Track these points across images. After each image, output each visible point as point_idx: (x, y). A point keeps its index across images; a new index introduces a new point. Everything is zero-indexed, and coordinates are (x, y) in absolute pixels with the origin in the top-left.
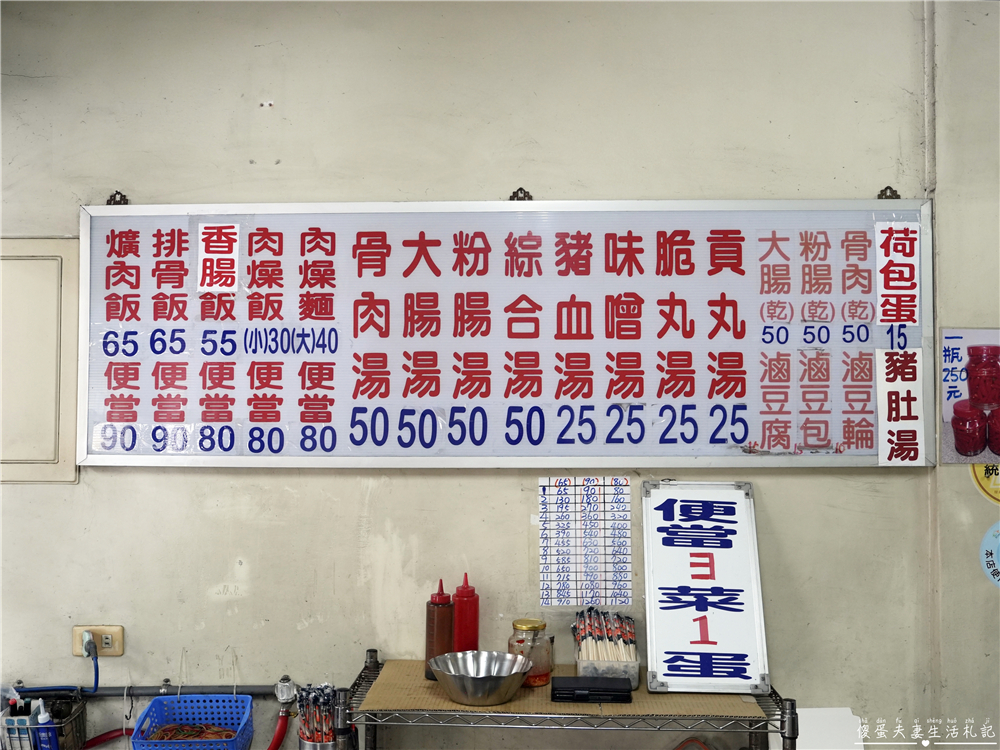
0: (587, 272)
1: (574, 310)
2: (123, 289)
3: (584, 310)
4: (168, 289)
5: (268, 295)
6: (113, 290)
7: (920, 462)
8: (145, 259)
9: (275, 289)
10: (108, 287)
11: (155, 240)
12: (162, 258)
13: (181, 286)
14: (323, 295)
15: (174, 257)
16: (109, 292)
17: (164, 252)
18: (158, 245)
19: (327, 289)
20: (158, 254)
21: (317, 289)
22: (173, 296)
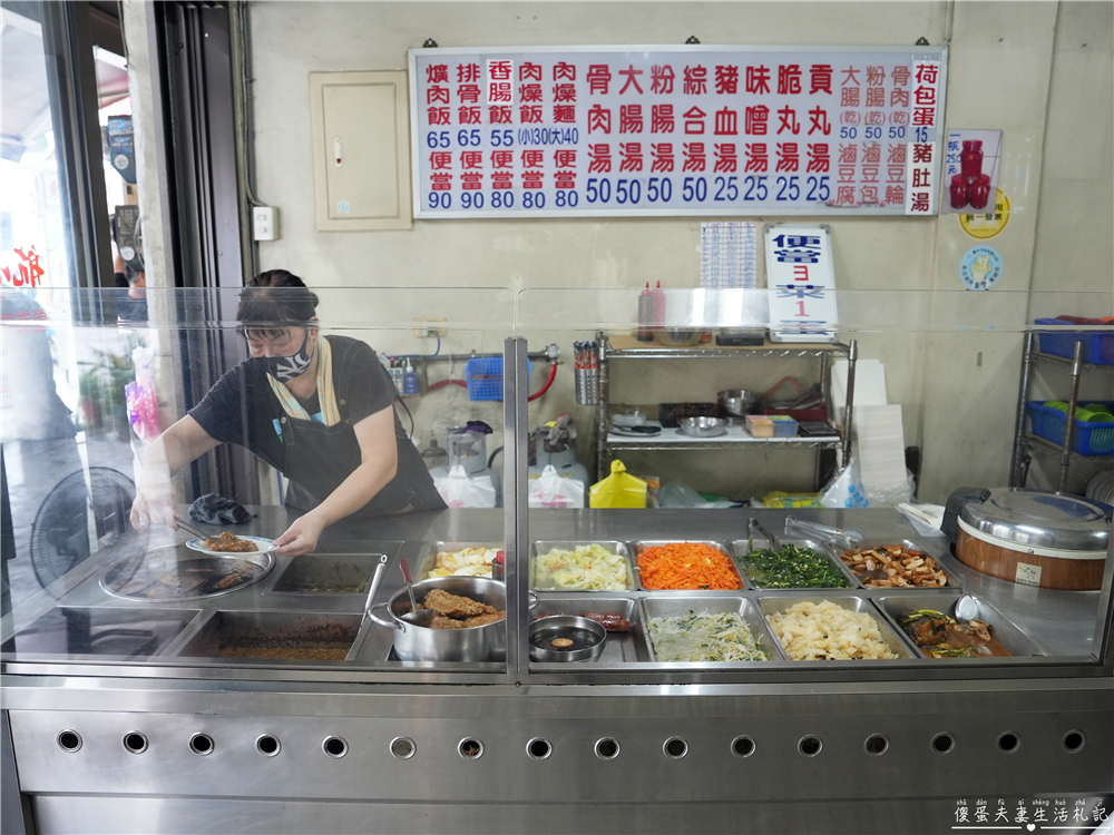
0: (735, 92)
1: (726, 116)
2: (438, 104)
3: (732, 116)
4: (468, 103)
5: (533, 107)
6: (432, 104)
7: (929, 212)
8: (452, 84)
9: (537, 103)
10: (429, 103)
11: (458, 71)
12: (463, 83)
13: (476, 101)
14: (569, 107)
15: (471, 82)
16: (429, 106)
17: (464, 79)
18: (460, 74)
19: (571, 103)
20: (460, 81)
21: (564, 103)
22: (471, 108)
